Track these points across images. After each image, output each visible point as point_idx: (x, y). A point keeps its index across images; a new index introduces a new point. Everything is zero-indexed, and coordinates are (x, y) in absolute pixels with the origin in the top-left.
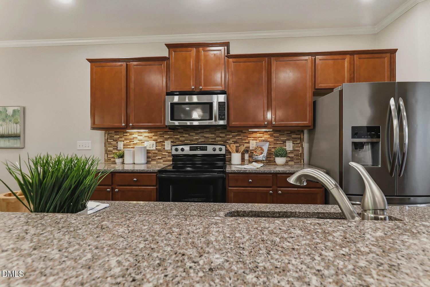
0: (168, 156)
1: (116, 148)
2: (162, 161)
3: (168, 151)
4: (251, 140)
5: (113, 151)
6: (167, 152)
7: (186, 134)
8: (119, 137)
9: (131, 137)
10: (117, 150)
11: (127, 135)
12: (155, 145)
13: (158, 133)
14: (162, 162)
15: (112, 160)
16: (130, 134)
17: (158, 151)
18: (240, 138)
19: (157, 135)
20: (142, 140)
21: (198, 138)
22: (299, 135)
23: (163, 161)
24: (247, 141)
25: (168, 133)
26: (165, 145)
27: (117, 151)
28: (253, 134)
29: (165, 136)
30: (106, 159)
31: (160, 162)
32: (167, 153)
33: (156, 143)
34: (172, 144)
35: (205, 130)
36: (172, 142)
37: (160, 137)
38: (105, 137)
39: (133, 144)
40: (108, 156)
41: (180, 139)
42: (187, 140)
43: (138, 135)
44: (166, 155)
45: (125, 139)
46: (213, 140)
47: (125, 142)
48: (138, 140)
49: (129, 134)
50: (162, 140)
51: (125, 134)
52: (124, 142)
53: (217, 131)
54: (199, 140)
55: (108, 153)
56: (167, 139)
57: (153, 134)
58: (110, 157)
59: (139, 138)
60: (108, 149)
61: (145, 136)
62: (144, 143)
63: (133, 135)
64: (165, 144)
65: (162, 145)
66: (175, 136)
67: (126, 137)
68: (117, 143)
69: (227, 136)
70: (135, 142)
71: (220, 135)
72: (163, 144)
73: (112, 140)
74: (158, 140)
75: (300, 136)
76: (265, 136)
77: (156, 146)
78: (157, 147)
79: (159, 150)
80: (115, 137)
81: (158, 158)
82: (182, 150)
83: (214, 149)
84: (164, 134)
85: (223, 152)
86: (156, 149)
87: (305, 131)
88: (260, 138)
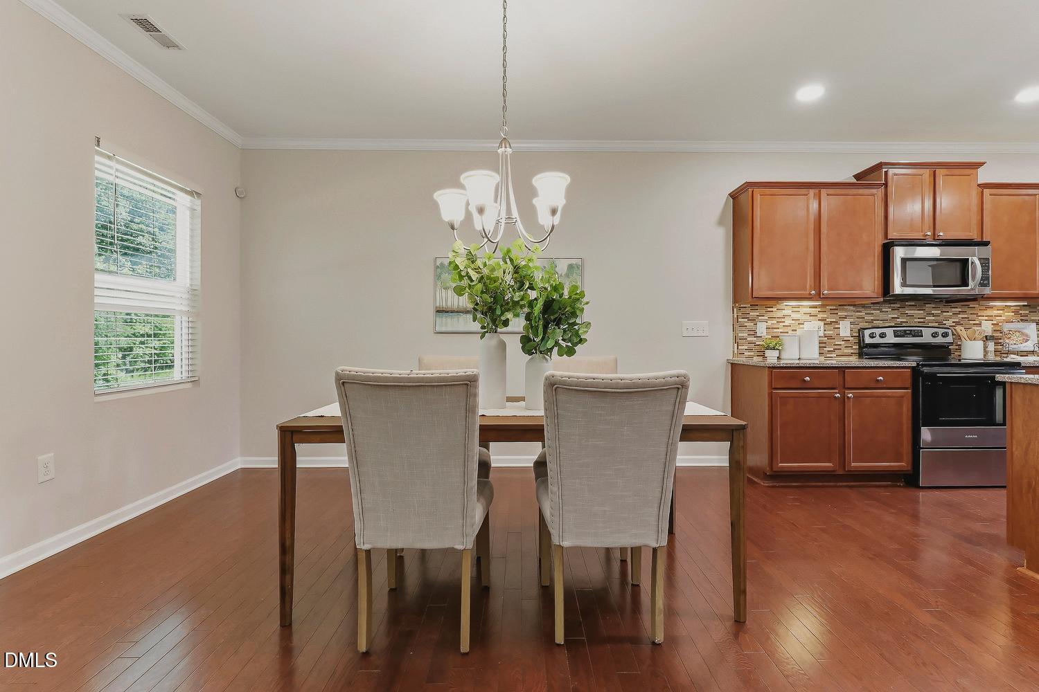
0: (846, 347)
1: (753, 333)
2: (835, 355)
3: (846, 339)
4: (982, 320)
5: (749, 339)
7: (874, 310)
8: (758, 314)
9: (780, 314)
10: (754, 337)
11: (772, 311)
12: (822, 329)
13: (827, 307)
14: (835, 357)
15: (745, 354)
16: (777, 309)
17: (828, 339)
18: (966, 316)
19: (825, 312)
20: (799, 320)
21: (896, 316)
23: (837, 355)
24: (977, 322)
25: (845, 307)
26: (839, 328)
27: (755, 339)
28: (986, 310)
29: (839, 314)
30: (736, 352)
31: (832, 357)
32: (844, 342)
33: (825, 324)
34: (852, 326)
35: (907, 303)
36: (853, 323)
37: (831, 314)
38: (733, 313)
39: (784, 326)
40: (740, 347)
41: (866, 318)
42: (878, 320)
43: (792, 311)
44: (840, 345)
45: (769, 318)
46: (922, 320)
47: (770, 322)
48: (793, 320)
50: (834, 320)
51: (769, 309)
52: (767, 322)
53: (927, 305)
54: (898, 320)
55: (740, 341)
56: (843, 318)
57: (819, 310)
58: (743, 349)
59: (795, 316)
60: (740, 335)
61: (804, 314)
62: (804, 324)
63: (783, 311)
64: (840, 326)
65: (834, 328)
66: (857, 314)
67: (771, 315)
68: (754, 324)
69: (945, 314)
70: (787, 323)
71: (933, 312)
72: (837, 326)
73: (746, 320)
74: (827, 320)
76: (1007, 314)
77: (825, 330)
78: (826, 332)
79: (830, 337)
80: (751, 314)
81: (828, 351)
82: (883, 335)
83: (934, 335)
84: (837, 309)
85: (950, 339)
86: (824, 334)
88: (998, 318)
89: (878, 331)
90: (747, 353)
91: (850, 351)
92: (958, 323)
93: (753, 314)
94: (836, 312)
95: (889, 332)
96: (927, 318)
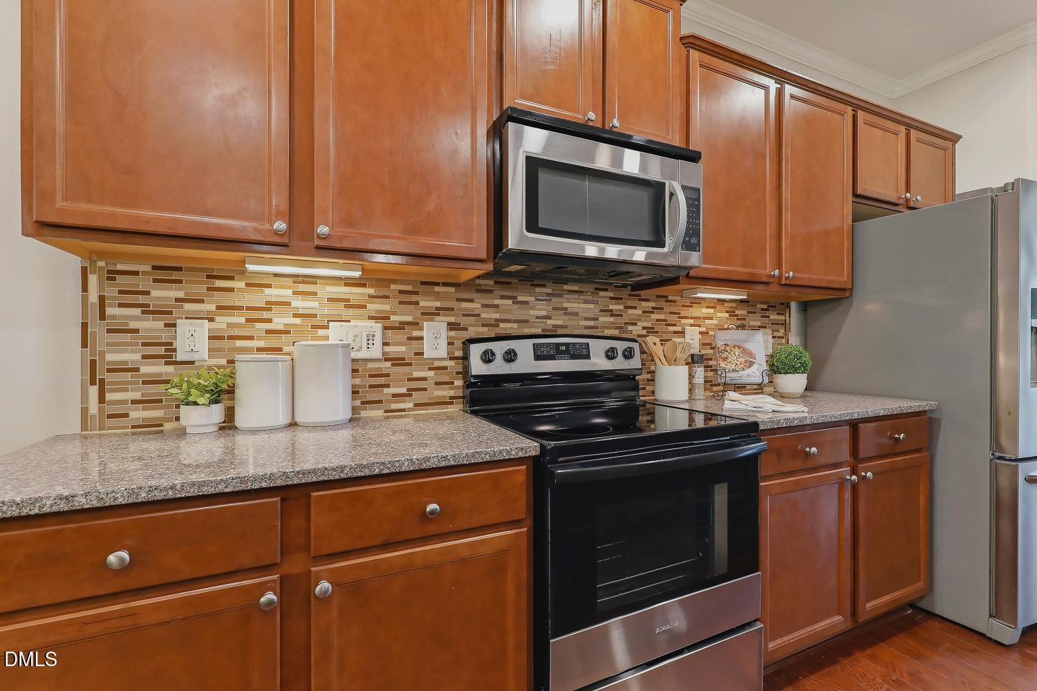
0: (437, 384)
1: (161, 350)
2: (411, 405)
3: (437, 364)
4: (686, 325)
5: (145, 369)
6: (430, 369)
7: (503, 297)
8: (181, 294)
9: (257, 298)
10: (167, 363)
11: (231, 290)
12: (378, 340)
13: (393, 287)
14: (410, 410)
15: (133, 415)
16: (248, 285)
17: (393, 365)
18: (662, 317)
19: (388, 297)
20: (315, 316)
21: (544, 313)
23: (416, 405)
24: (678, 329)
25: (437, 289)
26: (421, 338)
27: (171, 368)
28: (691, 307)
29: (422, 303)
30: (94, 407)
31: (403, 410)
32: (432, 373)
33: (385, 328)
34: (452, 333)
35: (565, 287)
36: (452, 326)
37: (401, 303)
38: (85, 288)
39: (268, 332)
40: (109, 397)
41: (483, 315)
42: (508, 321)
43: (295, 293)
44: (425, 379)
45: (218, 308)
46: (591, 323)
47: (222, 322)
48: (295, 316)
49: (241, 284)
50: (409, 319)
51: (219, 283)
52: (211, 320)
53: (601, 294)
54: (549, 322)
55: (109, 378)
56: (430, 314)
57: (371, 291)
58: (124, 402)
59: (299, 303)
60: (110, 357)
61: (329, 300)
62: (327, 327)
63: (267, 291)
64: (425, 333)
65: (410, 339)
66: (464, 305)
67: (226, 299)
68: (166, 325)
69: (630, 311)
70: (279, 322)
71: (611, 307)
72: (416, 333)
73: (137, 311)
74: (393, 318)
76: (719, 315)
77: (385, 344)
78: (387, 349)
79: (398, 361)
80: (154, 293)
81: (394, 396)
82: (510, 356)
83: (611, 354)
84: (417, 293)
85: (635, 363)
86: (384, 353)
87: (793, 305)
88: (707, 322)
89: (499, 348)
90: (138, 414)
91: (446, 393)
92: (651, 331)
93: (163, 294)
94: (414, 298)
95: (524, 349)
96: (601, 319)
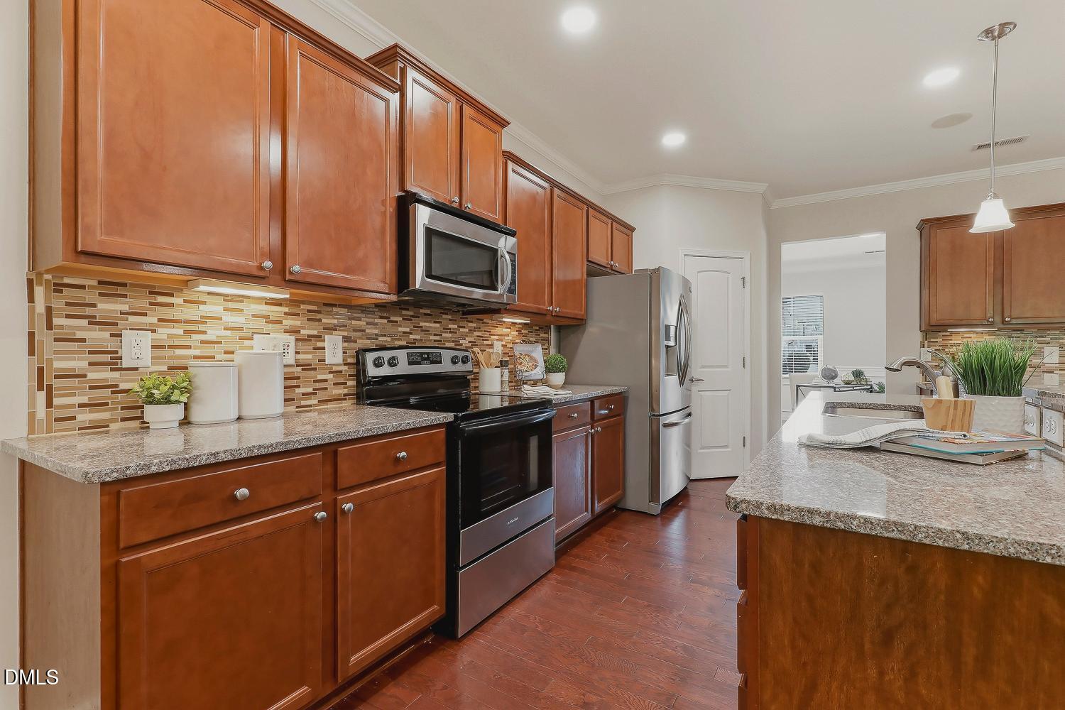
0: (335, 384)
1: (107, 358)
2: (315, 402)
3: (335, 368)
4: (494, 339)
5: (91, 376)
6: (330, 373)
7: (381, 317)
8: (125, 308)
9: (192, 313)
10: (112, 370)
11: (171, 305)
12: (292, 350)
13: (302, 307)
14: (315, 405)
15: (80, 417)
16: (185, 301)
17: (303, 370)
18: (480, 334)
19: (298, 315)
20: (242, 329)
21: (408, 330)
22: (547, 333)
23: (319, 401)
24: (490, 343)
25: (335, 309)
26: (324, 348)
27: (116, 375)
28: (497, 327)
29: (324, 321)
30: (39, 412)
31: (310, 406)
32: (331, 376)
33: (297, 340)
34: (346, 344)
35: (422, 311)
36: (346, 339)
37: (308, 320)
38: (31, 299)
39: (203, 342)
40: (57, 401)
41: (367, 331)
42: (385, 335)
43: (225, 309)
44: (326, 381)
45: (160, 320)
46: (438, 338)
47: (163, 333)
48: (226, 329)
49: (180, 301)
50: (315, 332)
51: (160, 299)
52: (154, 331)
53: (444, 316)
54: (411, 336)
55: (57, 383)
56: (330, 329)
57: (286, 310)
58: (72, 406)
59: (230, 319)
60: (57, 364)
61: (254, 316)
62: (252, 339)
63: (202, 307)
64: (326, 344)
65: (314, 348)
66: (354, 322)
67: (167, 313)
68: (112, 335)
69: (461, 330)
70: (212, 334)
71: (450, 326)
72: (320, 344)
73: (84, 322)
74: (303, 332)
75: (546, 335)
76: (513, 333)
77: (297, 353)
78: (299, 357)
79: (306, 367)
80: (100, 306)
81: (303, 394)
82: (393, 362)
83: (454, 361)
84: (319, 312)
85: (469, 367)
86: (296, 360)
87: (552, 326)
88: (506, 338)
89: (386, 355)
90: (85, 417)
91: (341, 391)
92: (474, 344)
93: (107, 307)
94: (318, 316)
95: (402, 355)
96: (443, 335)
